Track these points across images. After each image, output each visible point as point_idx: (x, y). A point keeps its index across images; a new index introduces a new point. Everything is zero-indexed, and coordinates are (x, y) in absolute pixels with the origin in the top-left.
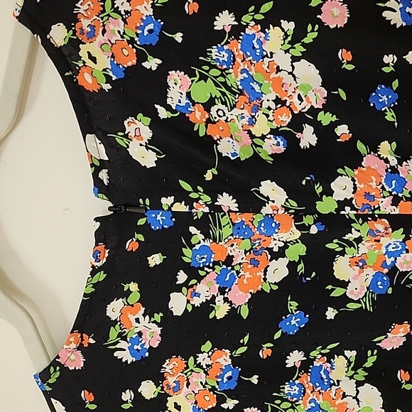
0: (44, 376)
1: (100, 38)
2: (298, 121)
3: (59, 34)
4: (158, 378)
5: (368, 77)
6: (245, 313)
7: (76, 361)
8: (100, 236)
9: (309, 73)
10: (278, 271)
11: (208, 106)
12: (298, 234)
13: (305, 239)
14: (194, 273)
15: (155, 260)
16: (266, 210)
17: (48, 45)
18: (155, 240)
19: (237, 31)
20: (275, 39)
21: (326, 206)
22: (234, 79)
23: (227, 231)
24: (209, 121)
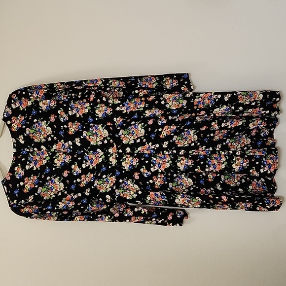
0: (3, 181)
1: (15, 123)
2: (48, 136)
3: (9, 122)
4: (24, 181)
5: (59, 129)
6: (39, 169)
7: (9, 178)
8: (14, 155)
9: (49, 128)
10: (45, 162)
11: (33, 134)
12: (48, 155)
13: (49, 156)
14: (30, 162)
15: (23, 159)
16: (42, 151)
17: (7, 124)
18: (23, 156)
19: (37, 122)
20: (43, 123)
21: (52, 150)
22: (37, 129)
23: (36, 154)
24: (33, 136)
